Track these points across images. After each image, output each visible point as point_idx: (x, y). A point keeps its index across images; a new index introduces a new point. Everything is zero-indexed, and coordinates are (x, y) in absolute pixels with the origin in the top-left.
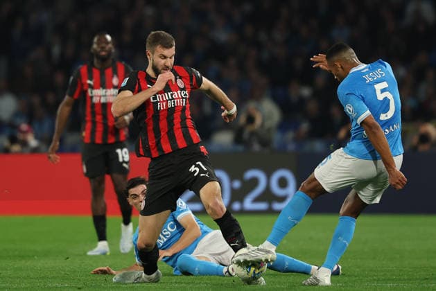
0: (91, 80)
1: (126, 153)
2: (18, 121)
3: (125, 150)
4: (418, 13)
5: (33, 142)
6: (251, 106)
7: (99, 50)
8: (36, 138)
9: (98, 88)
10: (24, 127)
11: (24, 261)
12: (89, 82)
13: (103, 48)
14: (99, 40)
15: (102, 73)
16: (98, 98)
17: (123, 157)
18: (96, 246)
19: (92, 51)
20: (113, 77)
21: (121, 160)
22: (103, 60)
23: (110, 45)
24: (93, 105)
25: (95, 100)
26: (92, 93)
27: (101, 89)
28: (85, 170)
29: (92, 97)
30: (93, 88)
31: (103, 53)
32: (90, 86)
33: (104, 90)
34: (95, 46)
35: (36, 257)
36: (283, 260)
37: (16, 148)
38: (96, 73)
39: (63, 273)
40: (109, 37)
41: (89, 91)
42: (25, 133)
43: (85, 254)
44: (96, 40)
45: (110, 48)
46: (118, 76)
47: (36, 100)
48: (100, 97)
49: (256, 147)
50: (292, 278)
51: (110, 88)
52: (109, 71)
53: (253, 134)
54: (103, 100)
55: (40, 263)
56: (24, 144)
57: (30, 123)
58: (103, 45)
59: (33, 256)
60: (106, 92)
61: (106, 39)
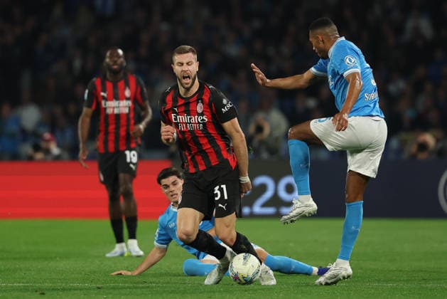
0: (105, 92)
1: (134, 155)
2: (42, 130)
3: (134, 152)
4: (417, 30)
5: (55, 150)
6: (260, 116)
7: (111, 63)
8: (59, 146)
9: (111, 100)
10: (47, 135)
11: (46, 262)
12: (102, 94)
13: (115, 63)
14: (111, 54)
15: (115, 86)
16: (112, 110)
17: (131, 159)
18: (114, 248)
19: (105, 65)
20: (125, 89)
21: (128, 160)
22: (115, 73)
23: (122, 59)
24: (107, 116)
25: (109, 111)
26: (105, 105)
27: (114, 101)
28: (102, 178)
29: (105, 109)
30: (106, 99)
31: (115, 67)
32: (104, 98)
33: (117, 102)
34: (108, 60)
35: (58, 259)
36: (290, 263)
37: (39, 156)
38: (109, 85)
39: (83, 273)
40: (120, 52)
41: (103, 102)
42: (48, 141)
43: (104, 255)
44: (108, 54)
45: (122, 62)
46: (129, 88)
47: (58, 110)
48: (114, 108)
49: (265, 155)
50: (297, 279)
51: (122, 99)
52: (121, 84)
53: (262, 142)
54: (116, 111)
55: (62, 265)
56: (47, 151)
57: (52, 132)
58: (116, 59)
59: (55, 257)
60: (119, 103)
61: (118, 54)
